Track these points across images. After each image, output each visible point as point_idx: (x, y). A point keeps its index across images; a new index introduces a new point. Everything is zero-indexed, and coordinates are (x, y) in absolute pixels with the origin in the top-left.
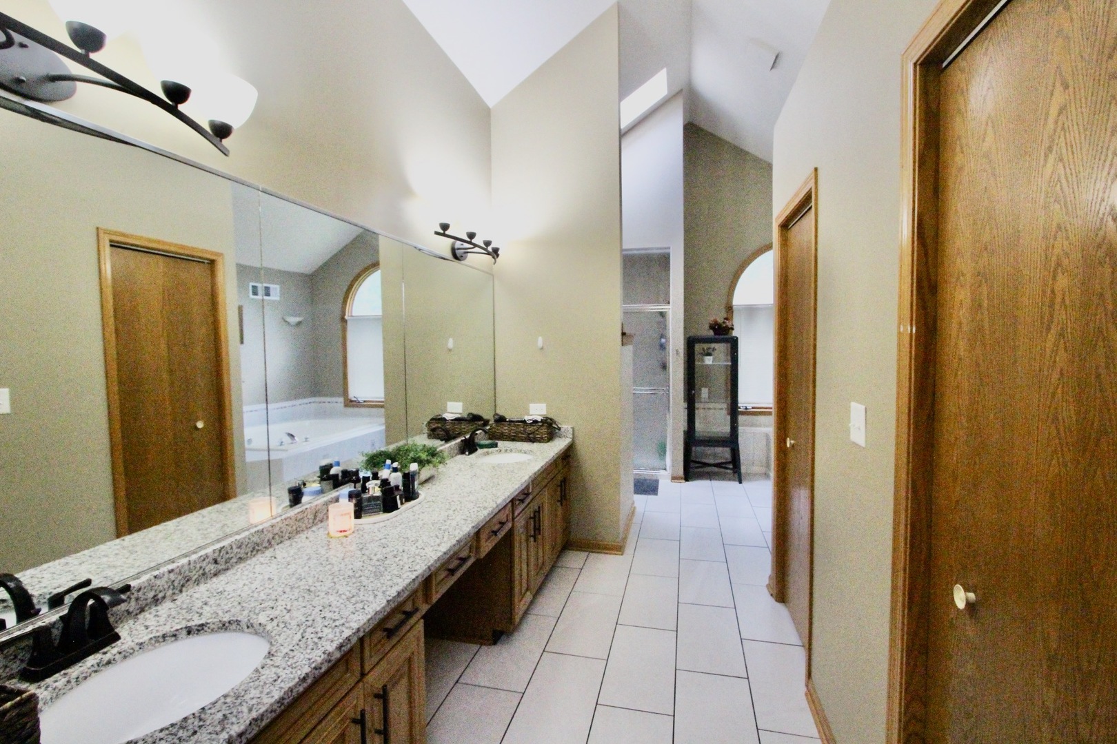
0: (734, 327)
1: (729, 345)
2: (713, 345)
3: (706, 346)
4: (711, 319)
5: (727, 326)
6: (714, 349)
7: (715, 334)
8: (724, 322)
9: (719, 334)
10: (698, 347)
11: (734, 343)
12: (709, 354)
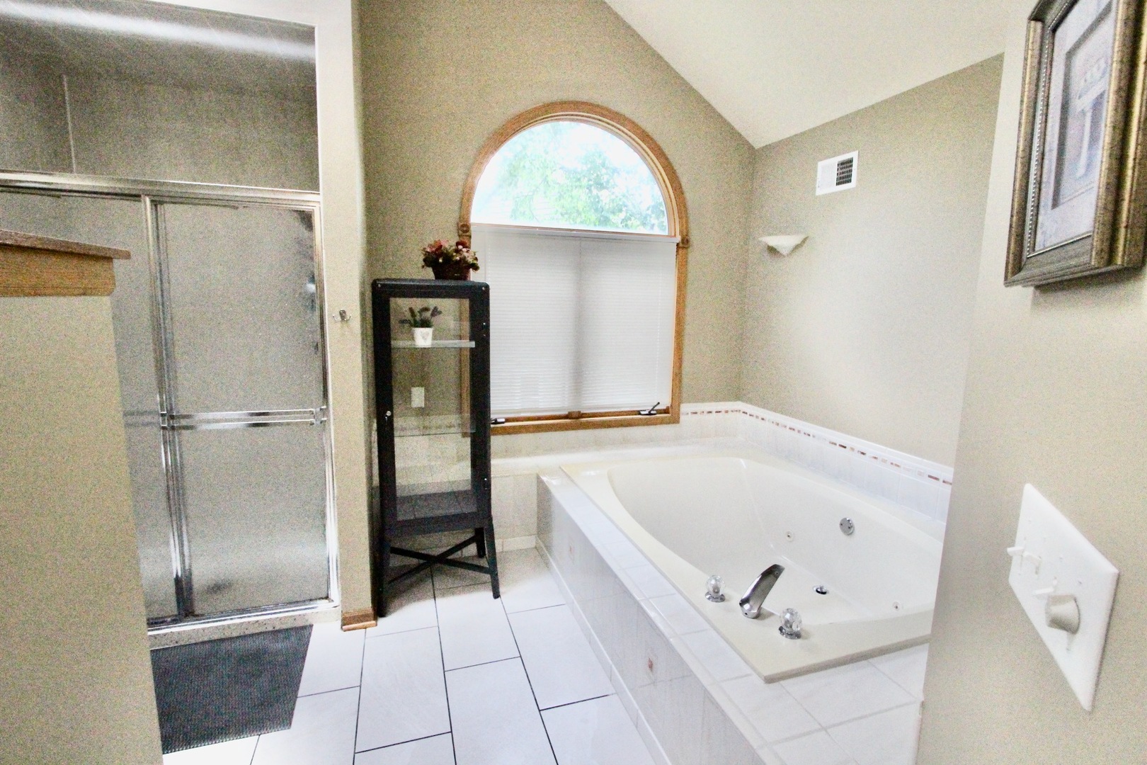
0: (479, 263)
1: (466, 303)
2: (432, 302)
3: (417, 303)
4: (429, 240)
5: (463, 260)
6: (436, 312)
7: (438, 276)
8: (457, 251)
9: (445, 278)
10: (402, 305)
11: (479, 299)
12: (425, 324)
